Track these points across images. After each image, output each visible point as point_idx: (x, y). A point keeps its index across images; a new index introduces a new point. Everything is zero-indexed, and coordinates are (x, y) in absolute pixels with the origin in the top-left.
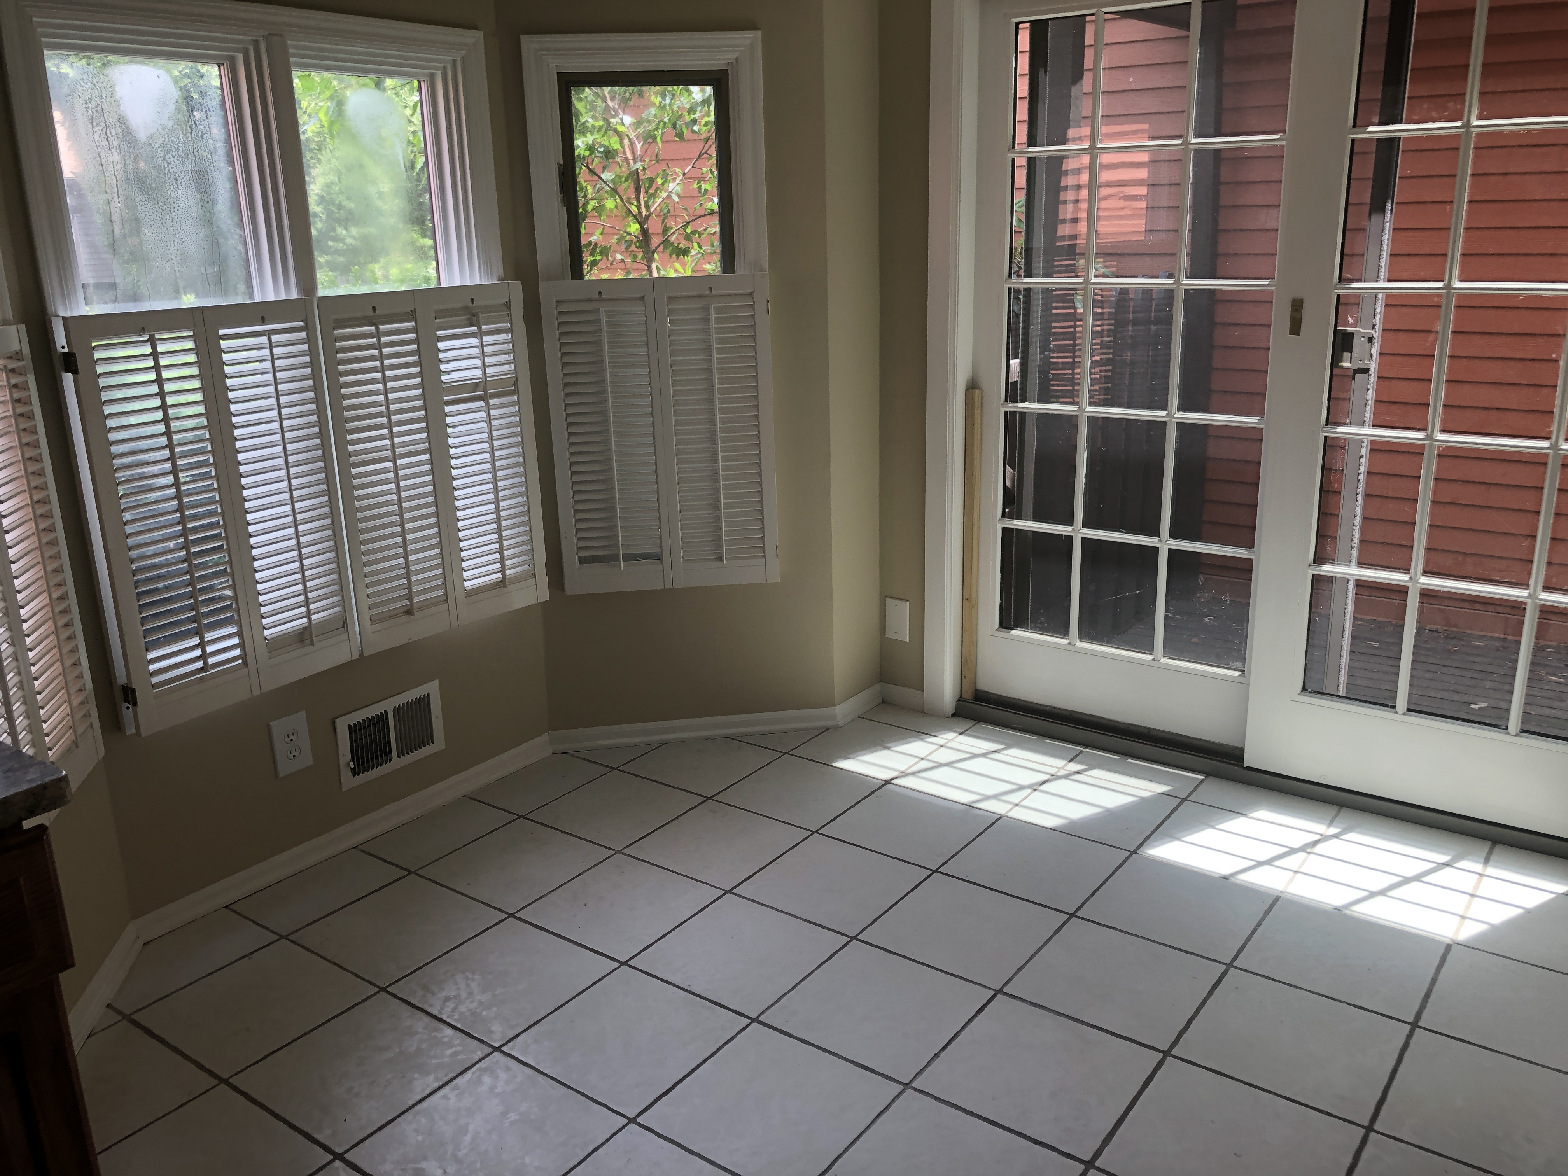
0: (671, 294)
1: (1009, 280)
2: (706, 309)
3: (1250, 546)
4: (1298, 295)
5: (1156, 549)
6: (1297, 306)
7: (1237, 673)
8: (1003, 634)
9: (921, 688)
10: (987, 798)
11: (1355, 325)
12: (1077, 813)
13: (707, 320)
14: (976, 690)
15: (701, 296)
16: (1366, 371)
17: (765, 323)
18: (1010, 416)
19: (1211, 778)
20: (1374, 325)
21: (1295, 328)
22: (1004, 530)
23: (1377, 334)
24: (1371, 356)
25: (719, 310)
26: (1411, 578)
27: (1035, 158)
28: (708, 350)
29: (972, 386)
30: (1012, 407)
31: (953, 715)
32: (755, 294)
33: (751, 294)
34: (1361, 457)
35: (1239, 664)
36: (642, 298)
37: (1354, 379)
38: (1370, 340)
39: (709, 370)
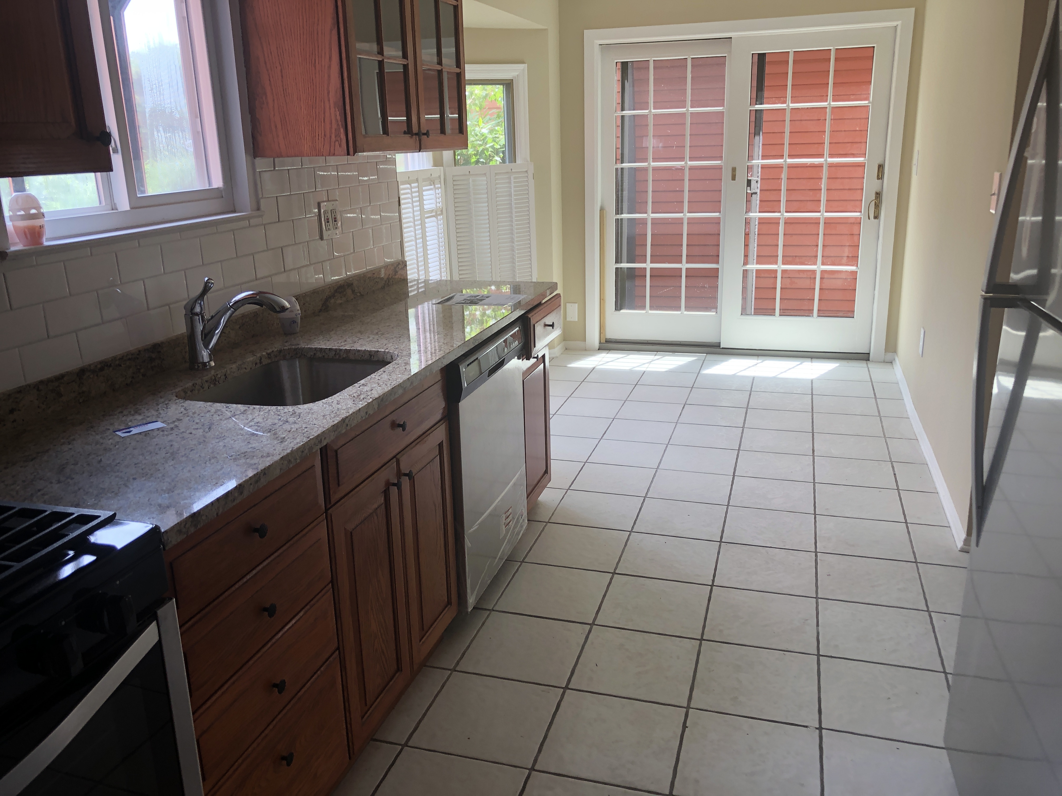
0: (496, 172)
1: (616, 165)
2: (510, 178)
3: (717, 262)
4: (734, 166)
5: (681, 269)
6: (734, 170)
7: (714, 313)
8: (617, 312)
9: (584, 340)
10: (634, 367)
11: (751, 176)
12: (671, 367)
13: (510, 183)
14: (606, 339)
15: (507, 173)
16: (756, 193)
17: (532, 182)
18: (617, 220)
19: (708, 355)
20: (758, 176)
21: (734, 178)
22: (617, 269)
23: (759, 180)
24: (758, 187)
25: (515, 178)
26: (778, 266)
27: (624, 116)
28: (510, 195)
29: (602, 210)
30: (619, 217)
31: (598, 349)
32: (528, 171)
33: (526, 171)
34: (756, 225)
35: (715, 310)
36: (485, 174)
37: (752, 196)
38: (757, 182)
39: (511, 204)
